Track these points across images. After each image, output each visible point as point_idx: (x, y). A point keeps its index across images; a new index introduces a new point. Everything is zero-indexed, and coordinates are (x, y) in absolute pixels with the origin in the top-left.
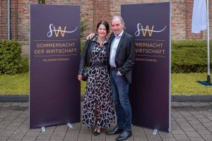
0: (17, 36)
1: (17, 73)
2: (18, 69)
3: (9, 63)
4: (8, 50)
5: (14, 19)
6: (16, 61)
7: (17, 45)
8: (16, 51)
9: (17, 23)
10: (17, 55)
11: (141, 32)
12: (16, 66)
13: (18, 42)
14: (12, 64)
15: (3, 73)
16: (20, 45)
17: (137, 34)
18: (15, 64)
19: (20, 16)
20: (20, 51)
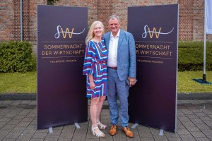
0: (29, 37)
1: (28, 71)
2: (29, 67)
3: (21, 62)
4: (19, 50)
5: (26, 22)
6: (27, 60)
7: (28, 45)
8: (27, 51)
9: (29, 26)
10: (28, 55)
11: (148, 34)
12: (27, 65)
13: (30, 42)
14: (23, 63)
15: (15, 71)
16: (31, 45)
17: (144, 36)
18: (26, 62)
19: (31, 19)
20: (31, 51)
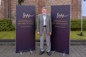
0: (11, 17)
1: (10, 31)
2: (11, 29)
3: (8, 27)
4: (7, 22)
5: (9, 11)
6: (10, 26)
7: (10, 20)
8: (10, 23)
9: (10, 12)
10: (11, 24)
12: (10, 28)
13: (11, 19)
14: (9, 27)
15: (5, 31)
16: (12, 20)
18: (10, 27)
19: (11, 10)
20: (12, 23)
